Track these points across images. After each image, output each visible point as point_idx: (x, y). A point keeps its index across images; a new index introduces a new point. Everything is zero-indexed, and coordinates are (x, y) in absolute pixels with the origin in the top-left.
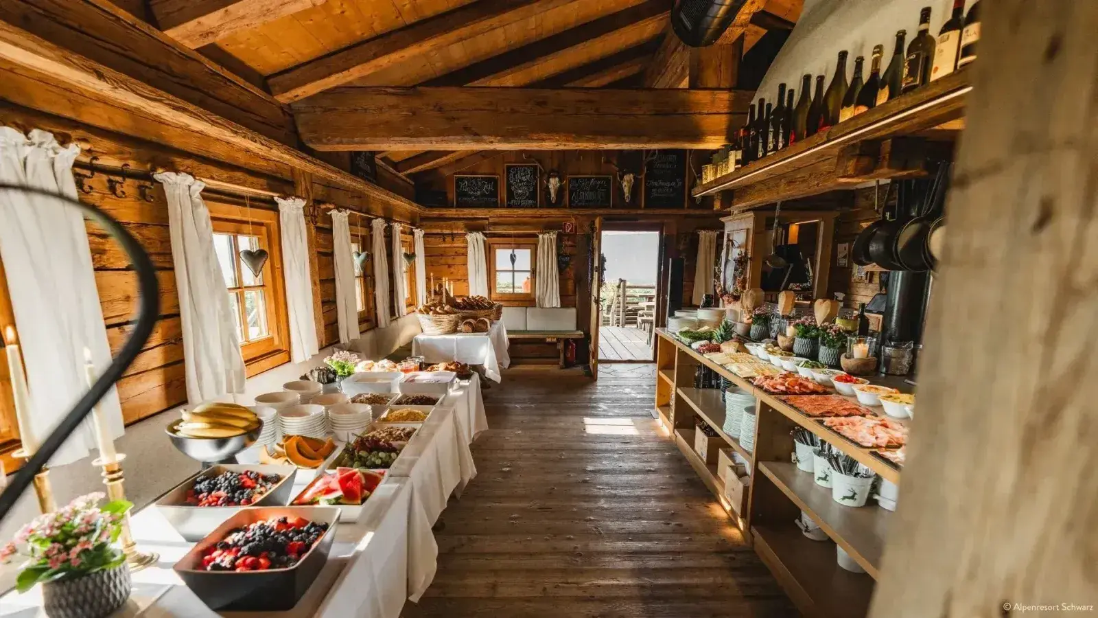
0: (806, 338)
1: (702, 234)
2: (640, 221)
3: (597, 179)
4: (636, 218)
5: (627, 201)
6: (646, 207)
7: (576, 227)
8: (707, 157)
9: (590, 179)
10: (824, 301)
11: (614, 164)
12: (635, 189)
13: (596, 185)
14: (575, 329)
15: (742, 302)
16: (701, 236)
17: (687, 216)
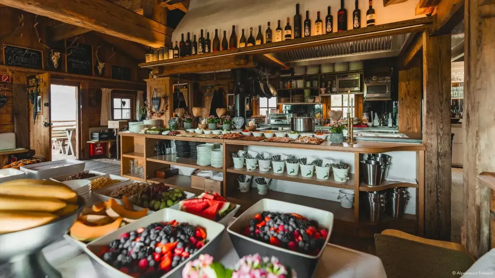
0: (213, 123)
1: (104, 90)
2: (65, 80)
3: (29, 50)
4: (63, 78)
5: (56, 67)
6: (69, 72)
7: (12, 79)
8: (151, 51)
9: (24, 50)
10: (220, 109)
11: (44, 43)
12: (60, 61)
13: (29, 54)
14: (15, 147)
15: (166, 116)
16: (103, 91)
17: (94, 80)
